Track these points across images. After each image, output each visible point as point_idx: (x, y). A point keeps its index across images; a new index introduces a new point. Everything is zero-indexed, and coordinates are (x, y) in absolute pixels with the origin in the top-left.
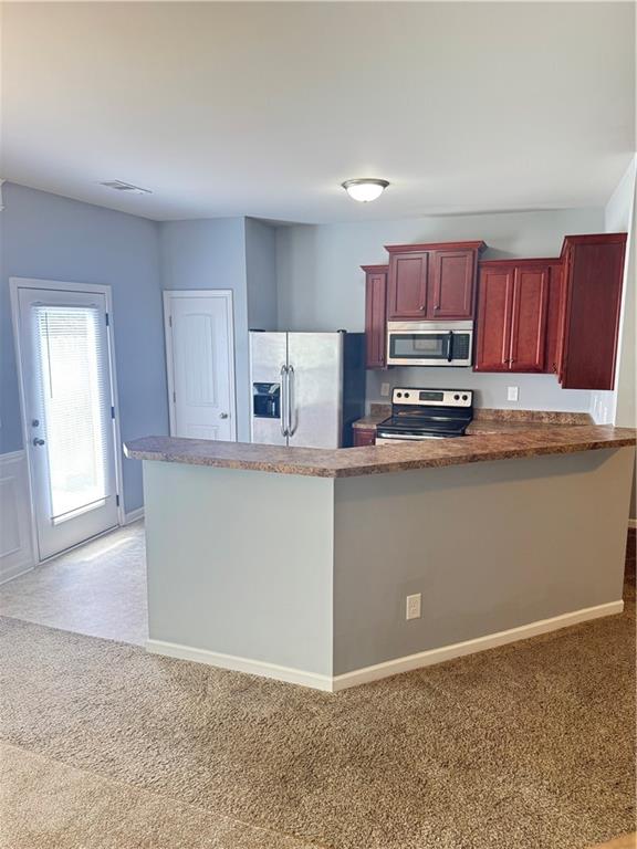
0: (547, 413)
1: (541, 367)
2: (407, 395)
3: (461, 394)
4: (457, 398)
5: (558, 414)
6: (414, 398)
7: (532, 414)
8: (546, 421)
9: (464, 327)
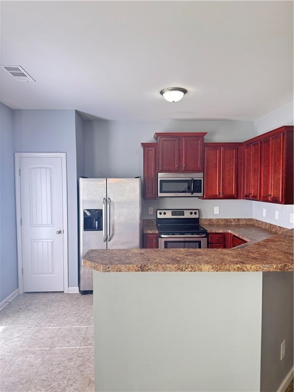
0: (233, 219)
1: (236, 197)
2: (165, 213)
3: (193, 212)
4: (191, 213)
5: (239, 220)
6: (169, 215)
7: (227, 220)
8: (233, 223)
9: (198, 176)
